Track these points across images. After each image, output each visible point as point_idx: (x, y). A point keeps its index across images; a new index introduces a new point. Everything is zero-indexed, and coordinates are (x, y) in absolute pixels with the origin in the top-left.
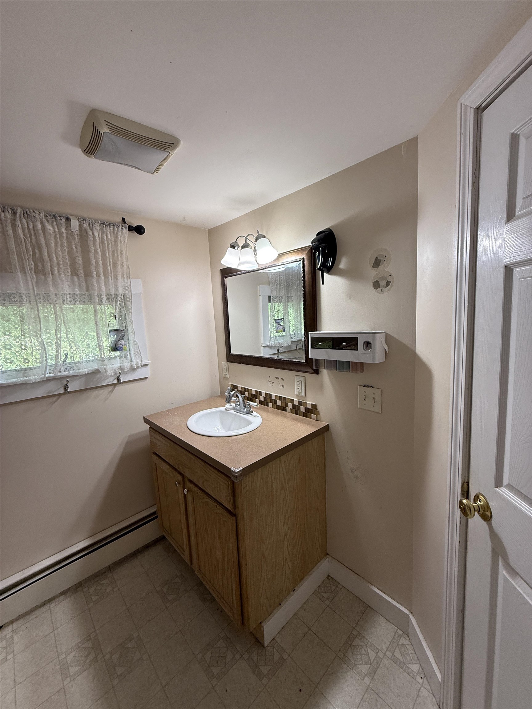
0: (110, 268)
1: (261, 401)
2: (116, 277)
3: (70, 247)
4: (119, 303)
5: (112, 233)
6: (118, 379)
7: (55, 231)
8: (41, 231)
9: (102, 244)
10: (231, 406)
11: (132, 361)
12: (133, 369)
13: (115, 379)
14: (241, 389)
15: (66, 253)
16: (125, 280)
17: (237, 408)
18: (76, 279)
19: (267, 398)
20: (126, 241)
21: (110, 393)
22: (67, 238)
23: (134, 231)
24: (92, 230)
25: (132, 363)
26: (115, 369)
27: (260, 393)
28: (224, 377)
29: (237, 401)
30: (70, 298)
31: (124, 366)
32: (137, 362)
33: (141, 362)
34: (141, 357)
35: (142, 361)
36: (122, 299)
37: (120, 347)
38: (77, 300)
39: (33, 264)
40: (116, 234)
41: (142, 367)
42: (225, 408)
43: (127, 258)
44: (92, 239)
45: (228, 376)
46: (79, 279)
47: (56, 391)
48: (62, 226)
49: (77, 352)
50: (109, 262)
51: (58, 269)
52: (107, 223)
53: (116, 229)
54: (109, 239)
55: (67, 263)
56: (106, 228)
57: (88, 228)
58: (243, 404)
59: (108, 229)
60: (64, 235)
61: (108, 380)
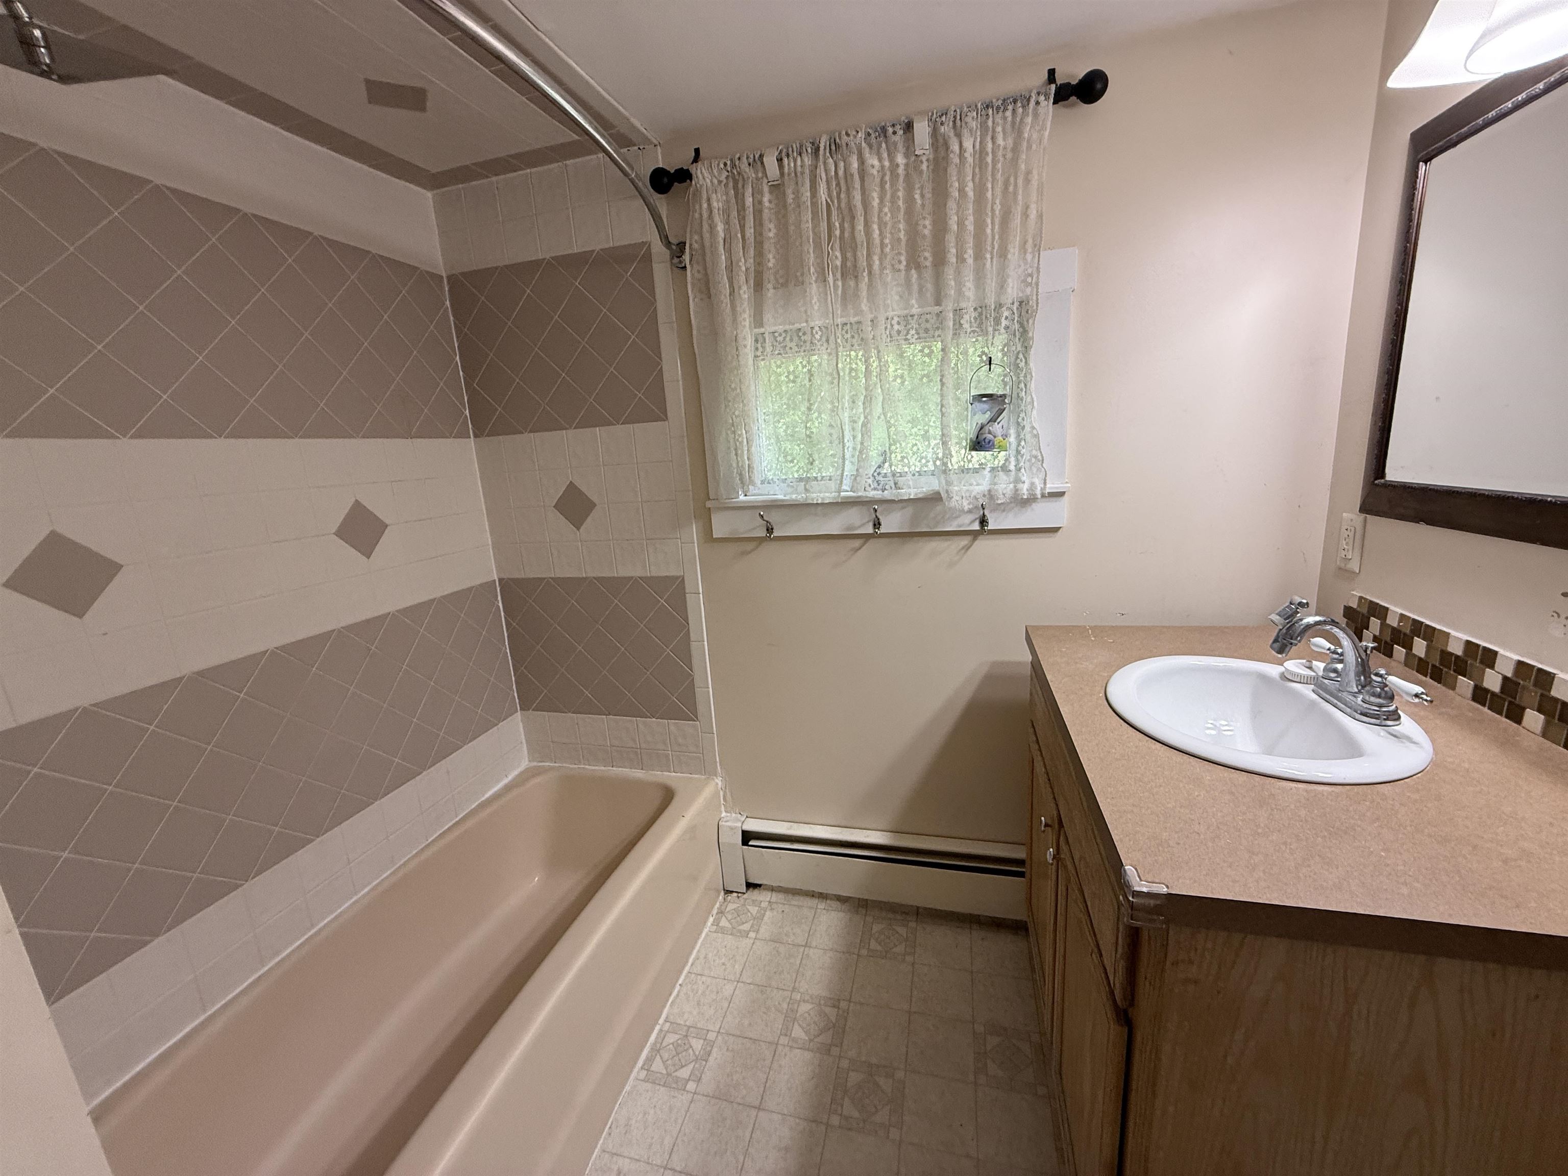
0: (992, 230)
1: (1487, 691)
2: (1003, 254)
3: (910, 200)
4: (1003, 325)
5: (1008, 126)
6: (983, 521)
7: (883, 167)
8: (856, 177)
9: (980, 168)
10: (1310, 668)
11: (1018, 480)
12: (1023, 502)
13: (976, 519)
14: (1400, 621)
15: (901, 216)
16: (1029, 257)
17: (1326, 681)
18: (915, 276)
19: (1524, 687)
20: (1046, 141)
21: (963, 551)
22: (907, 175)
23: (1073, 98)
24: (959, 135)
25: (1020, 486)
26: (975, 497)
27: (1489, 658)
28: (1340, 568)
29: (1336, 656)
30: (899, 323)
31: (997, 490)
32: (1032, 484)
33: (1042, 486)
34: (1043, 470)
35: (1045, 483)
36: (1013, 313)
37: (987, 441)
38: (912, 328)
39: (840, 257)
40: (1019, 128)
41: (1044, 499)
42: (1281, 669)
43: (1040, 191)
44: (957, 160)
45: (1354, 566)
46: (920, 277)
47: (859, 527)
48: (895, 148)
49: (897, 448)
50: (990, 214)
51: (880, 260)
52: (998, 100)
53: (1020, 110)
54: (999, 145)
55: (899, 240)
56: (993, 117)
57: (952, 134)
58: (1358, 675)
59: (999, 119)
60: (901, 170)
61: (959, 521)
